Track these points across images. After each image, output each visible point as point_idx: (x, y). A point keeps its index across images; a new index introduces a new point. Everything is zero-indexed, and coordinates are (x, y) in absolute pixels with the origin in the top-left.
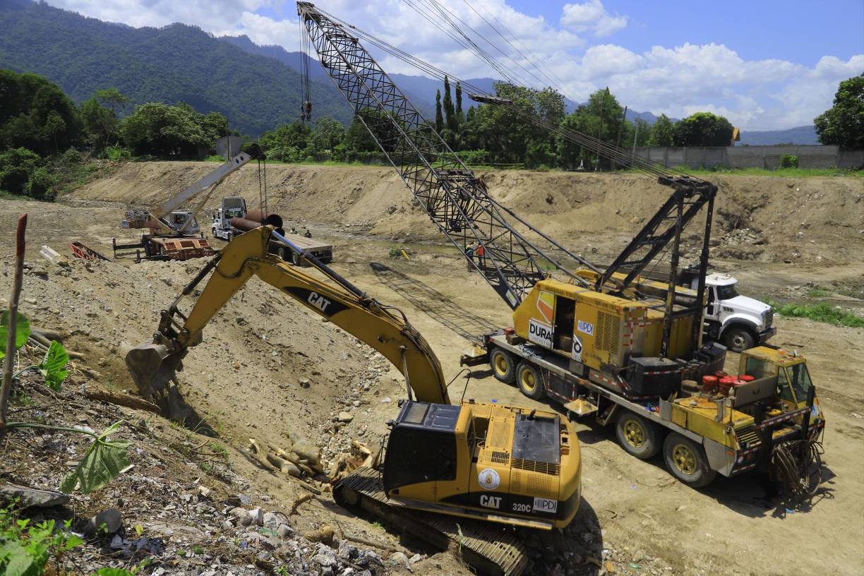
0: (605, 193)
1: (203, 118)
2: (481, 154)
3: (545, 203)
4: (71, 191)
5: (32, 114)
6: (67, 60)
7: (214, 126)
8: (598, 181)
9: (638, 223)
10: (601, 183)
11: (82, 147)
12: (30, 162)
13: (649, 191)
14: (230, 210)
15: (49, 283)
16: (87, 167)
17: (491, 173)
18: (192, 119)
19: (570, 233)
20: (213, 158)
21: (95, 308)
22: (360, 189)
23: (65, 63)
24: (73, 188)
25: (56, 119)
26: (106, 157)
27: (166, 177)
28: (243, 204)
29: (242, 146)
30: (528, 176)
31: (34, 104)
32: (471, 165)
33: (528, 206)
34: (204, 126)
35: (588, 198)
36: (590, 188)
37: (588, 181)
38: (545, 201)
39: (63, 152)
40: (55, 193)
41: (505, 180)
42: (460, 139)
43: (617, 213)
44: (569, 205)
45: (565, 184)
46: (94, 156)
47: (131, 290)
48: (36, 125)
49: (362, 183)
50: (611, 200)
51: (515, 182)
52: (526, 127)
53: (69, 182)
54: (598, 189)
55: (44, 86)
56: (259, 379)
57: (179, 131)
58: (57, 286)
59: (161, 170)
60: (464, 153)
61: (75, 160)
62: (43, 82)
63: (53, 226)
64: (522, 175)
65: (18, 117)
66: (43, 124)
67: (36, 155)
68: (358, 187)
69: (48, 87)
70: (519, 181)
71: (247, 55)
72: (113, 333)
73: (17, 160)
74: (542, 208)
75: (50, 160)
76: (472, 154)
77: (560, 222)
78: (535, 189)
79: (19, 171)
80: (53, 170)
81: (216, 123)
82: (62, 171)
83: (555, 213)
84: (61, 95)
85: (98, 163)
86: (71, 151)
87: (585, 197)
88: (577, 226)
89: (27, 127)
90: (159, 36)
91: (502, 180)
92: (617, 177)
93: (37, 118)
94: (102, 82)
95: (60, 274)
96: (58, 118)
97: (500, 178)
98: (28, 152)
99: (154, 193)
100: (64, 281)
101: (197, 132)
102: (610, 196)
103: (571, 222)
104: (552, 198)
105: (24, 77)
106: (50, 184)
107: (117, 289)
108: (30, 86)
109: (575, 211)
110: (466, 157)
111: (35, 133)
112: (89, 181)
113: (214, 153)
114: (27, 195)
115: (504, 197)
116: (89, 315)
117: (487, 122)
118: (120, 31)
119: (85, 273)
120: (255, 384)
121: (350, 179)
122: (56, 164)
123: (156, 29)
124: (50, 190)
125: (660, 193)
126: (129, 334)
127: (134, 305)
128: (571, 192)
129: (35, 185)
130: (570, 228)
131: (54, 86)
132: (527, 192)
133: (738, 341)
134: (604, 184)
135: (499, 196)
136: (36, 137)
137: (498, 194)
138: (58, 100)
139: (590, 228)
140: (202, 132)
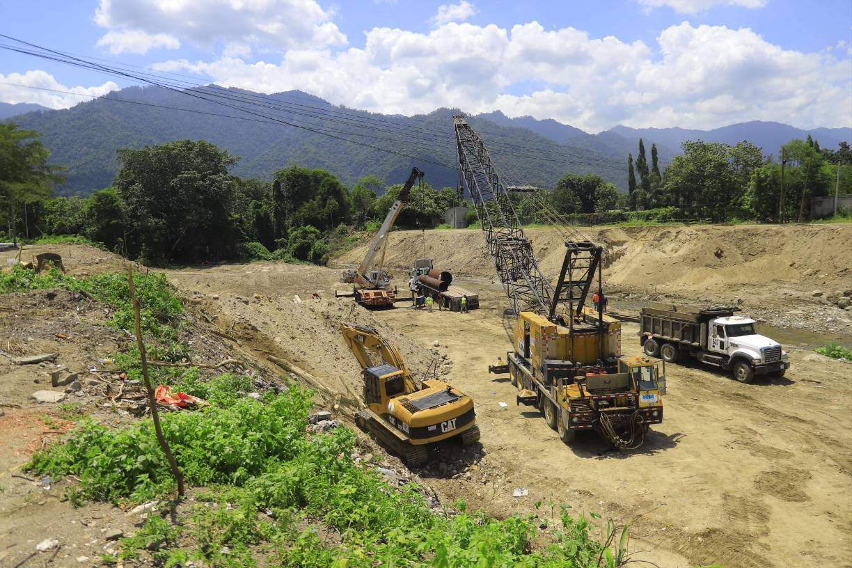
0: (782, 245)
1: (437, 193)
2: (671, 211)
3: (713, 256)
4: (337, 257)
5: (317, 199)
6: (357, 150)
7: (445, 199)
8: (777, 233)
9: (811, 275)
10: (780, 235)
11: (349, 223)
12: (312, 236)
13: (831, 242)
14: (421, 269)
15: (248, 306)
16: (350, 238)
17: (667, 230)
18: (427, 195)
19: (730, 286)
20: (441, 226)
21: (267, 320)
22: (546, 249)
23: (355, 153)
24: (339, 254)
25: (332, 202)
26: (365, 229)
27: (403, 243)
28: (430, 264)
29: (466, 214)
30: (704, 231)
31: (319, 191)
32: (661, 222)
33: (694, 260)
34: (436, 201)
35: (764, 251)
36: (767, 241)
37: (766, 234)
38: (713, 254)
39: (336, 227)
40: (328, 259)
41: (679, 236)
42: (651, 197)
43: (791, 265)
44: (741, 258)
45: (741, 237)
46: (356, 229)
47: (290, 312)
48: (319, 207)
49: (549, 243)
50: (788, 252)
51: (689, 238)
52: (715, 182)
53: (337, 250)
54: (776, 241)
55: (326, 178)
56: (350, 366)
57: (416, 206)
58: (252, 308)
59: (401, 238)
60: (654, 211)
61: (343, 232)
62: (326, 175)
63: (312, 283)
64: (698, 230)
65: (308, 202)
66: (324, 207)
67: (317, 231)
68: (545, 247)
69: (329, 178)
70: (694, 236)
71: (499, 127)
72: (273, 333)
73: (305, 235)
74: (708, 262)
75: (327, 233)
76: (662, 211)
77: (724, 275)
78: (704, 243)
79: (306, 243)
80: (328, 241)
81: (446, 196)
82: (334, 241)
83: (721, 266)
84: (337, 183)
85: (358, 234)
86: (342, 226)
87: (761, 249)
88: (741, 278)
89: (313, 210)
90: (427, 121)
91: (676, 236)
92: (799, 228)
93: (321, 202)
94: (381, 165)
95: (255, 302)
96: (334, 201)
97: (675, 234)
98: (313, 229)
99: (391, 257)
100: (256, 305)
101: (431, 206)
102: (788, 248)
103: (736, 275)
104: (722, 252)
105: (314, 173)
106: (325, 252)
107: (282, 312)
108: (317, 179)
109: (747, 264)
110: (656, 214)
111: (318, 214)
112: (351, 249)
113: (443, 222)
114: (310, 261)
115: (676, 252)
116: (264, 323)
117: (673, 181)
118: (397, 121)
119: (267, 302)
120: (346, 368)
121: (539, 240)
122: (330, 236)
123: (424, 116)
124: (324, 256)
125: (843, 244)
126: (281, 334)
127: (288, 320)
128: (746, 245)
129: (315, 253)
130: (732, 281)
131: (333, 177)
132: (696, 247)
133: (741, 372)
134: (784, 236)
135: (672, 251)
136: (319, 216)
137: (671, 249)
138: (335, 187)
139: (754, 281)
140: (434, 205)
